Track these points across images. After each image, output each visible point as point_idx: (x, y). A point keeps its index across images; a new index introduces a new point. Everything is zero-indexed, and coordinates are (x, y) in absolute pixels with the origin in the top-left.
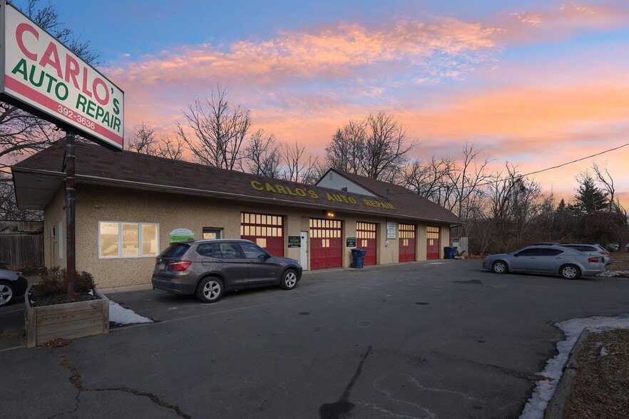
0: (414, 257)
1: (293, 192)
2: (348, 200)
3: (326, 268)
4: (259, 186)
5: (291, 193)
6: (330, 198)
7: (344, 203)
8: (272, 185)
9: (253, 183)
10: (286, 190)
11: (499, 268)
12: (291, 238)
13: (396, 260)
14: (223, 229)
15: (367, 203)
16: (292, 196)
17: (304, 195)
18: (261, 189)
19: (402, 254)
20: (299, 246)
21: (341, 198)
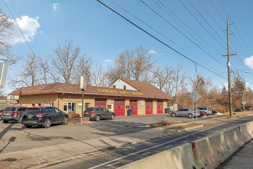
0: (152, 112)
1: (110, 92)
2: (127, 93)
3: (119, 116)
4: (100, 91)
5: (109, 92)
6: (121, 92)
7: (125, 94)
8: (104, 90)
9: (99, 89)
10: (108, 91)
11: (174, 115)
12: (108, 106)
13: (144, 114)
14: (90, 103)
15: (133, 93)
16: (110, 93)
17: (113, 92)
18: (101, 91)
19: (147, 111)
20: (111, 108)
21: (124, 92)
